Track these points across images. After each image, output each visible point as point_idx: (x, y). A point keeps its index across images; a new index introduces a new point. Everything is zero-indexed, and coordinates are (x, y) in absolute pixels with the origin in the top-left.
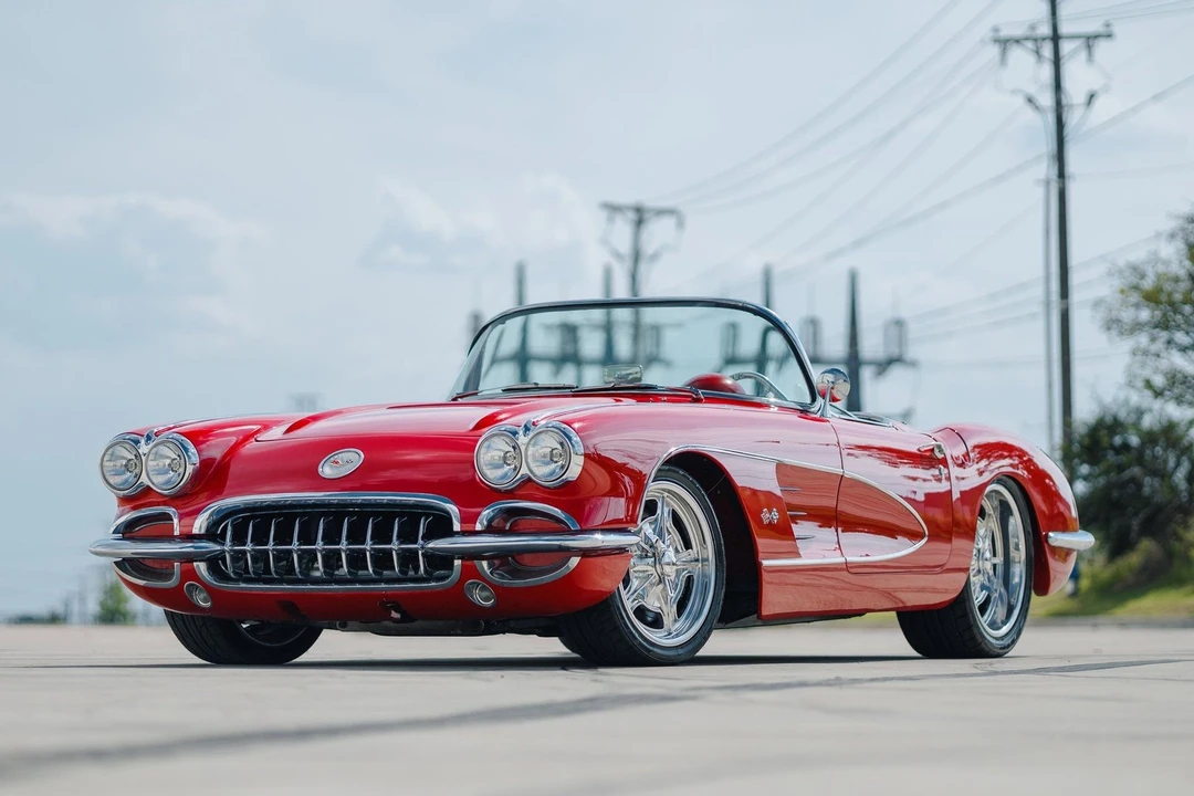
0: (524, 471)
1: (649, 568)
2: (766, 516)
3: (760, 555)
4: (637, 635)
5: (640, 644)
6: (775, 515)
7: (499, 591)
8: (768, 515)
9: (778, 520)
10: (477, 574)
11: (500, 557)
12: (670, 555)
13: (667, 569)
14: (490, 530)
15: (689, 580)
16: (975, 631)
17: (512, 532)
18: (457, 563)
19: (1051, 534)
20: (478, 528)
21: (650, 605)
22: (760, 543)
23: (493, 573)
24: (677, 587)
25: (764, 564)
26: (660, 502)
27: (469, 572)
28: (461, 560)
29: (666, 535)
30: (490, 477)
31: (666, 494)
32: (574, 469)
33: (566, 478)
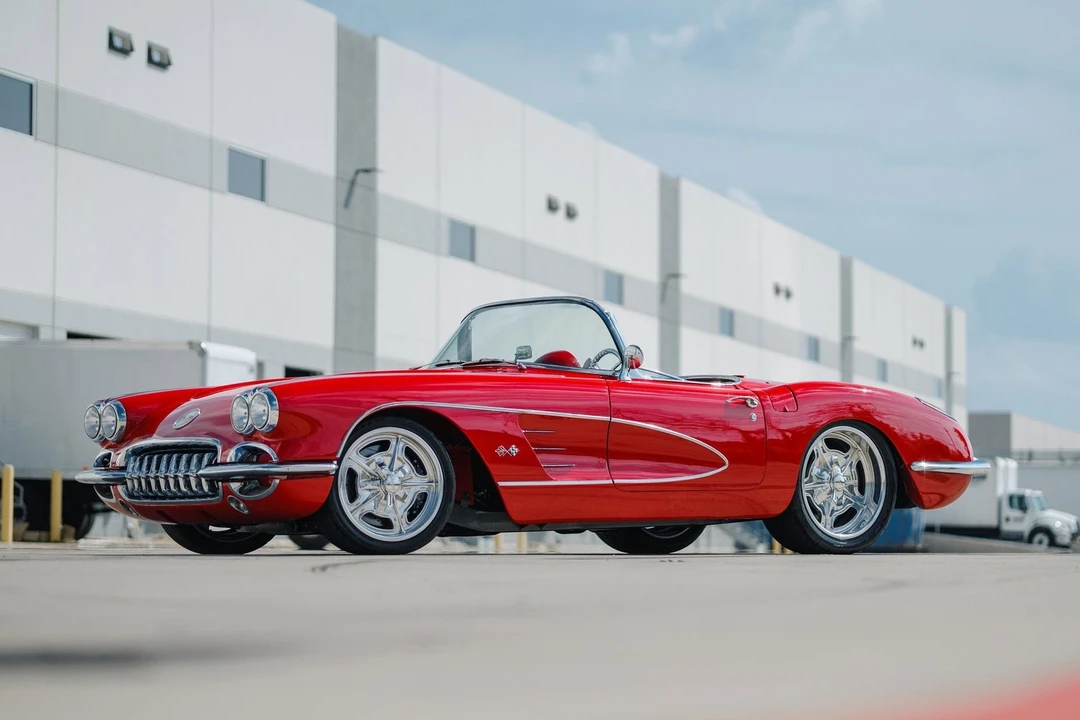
0: (250, 422)
1: (376, 487)
2: (501, 451)
3: (495, 478)
6: (514, 450)
7: (249, 504)
8: (504, 450)
9: (517, 454)
10: (231, 492)
11: (248, 477)
12: (396, 478)
13: (390, 488)
14: (241, 461)
15: (423, 496)
17: (258, 462)
18: (220, 483)
19: (916, 463)
20: (228, 461)
21: (380, 513)
22: (494, 469)
23: (241, 491)
24: (408, 501)
25: (501, 484)
26: (393, 443)
27: (228, 491)
28: (223, 482)
29: (397, 464)
30: (236, 427)
31: (400, 437)
32: (274, 418)
33: (270, 426)
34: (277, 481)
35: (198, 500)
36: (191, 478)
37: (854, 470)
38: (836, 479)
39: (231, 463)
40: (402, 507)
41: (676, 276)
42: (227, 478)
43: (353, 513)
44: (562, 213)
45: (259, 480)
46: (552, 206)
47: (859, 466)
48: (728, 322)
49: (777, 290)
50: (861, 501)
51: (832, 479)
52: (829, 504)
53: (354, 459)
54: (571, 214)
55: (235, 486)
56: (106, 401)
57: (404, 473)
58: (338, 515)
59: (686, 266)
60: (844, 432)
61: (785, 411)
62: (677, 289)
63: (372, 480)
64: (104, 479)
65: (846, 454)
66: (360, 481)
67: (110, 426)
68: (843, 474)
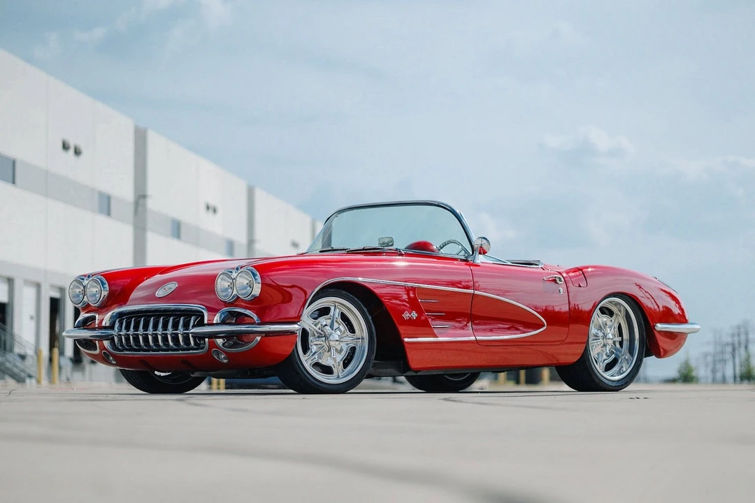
0: (235, 292)
1: (322, 343)
2: (406, 315)
3: (402, 336)
4: (310, 377)
5: (312, 382)
6: (414, 315)
7: (229, 355)
8: (408, 315)
9: (416, 318)
10: (216, 346)
11: (228, 336)
12: (336, 335)
13: (332, 343)
14: (223, 323)
15: (353, 350)
16: (594, 377)
17: (236, 324)
18: (207, 340)
19: (658, 324)
20: (215, 322)
21: (324, 362)
22: (402, 329)
23: (223, 344)
24: (343, 353)
25: (406, 340)
26: (332, 308)
27: (213, 345)
28: (209, 338)
29: (336, 325)
30: (222, 295)
31: (337, 304)
32: (257, 290)
33: (253, 296)
34: (259, 338)
35: (180, 352)
36: (180, 335)
37: (616, 330)
38: (608, 337)
39: (217, 324)
40: (340, 357)
41: (144, 197)
42: (213, 336)
43: (307, 361)
44: (72, 151)
45: (237, 337)
46: (65, 147)
47: (620, 327)
48: (177, 230)
49: (208, 208)
50: (620, 352)
51: (605, 336)
52: (602, 356)
53: (307, 322)
54: (77, 152)
55: (220, 341)
56: (89, 277)
57: (340, 331)
58: (297, 364)
59: (151, 190)
60: (611, 302)
61: (580, 286)
62: (144, 206)
63: (319, 337)
64: (91, 336)
65: (612, 319)
66: (311, 338)
67: (95, 295)
68: (611, 333)
